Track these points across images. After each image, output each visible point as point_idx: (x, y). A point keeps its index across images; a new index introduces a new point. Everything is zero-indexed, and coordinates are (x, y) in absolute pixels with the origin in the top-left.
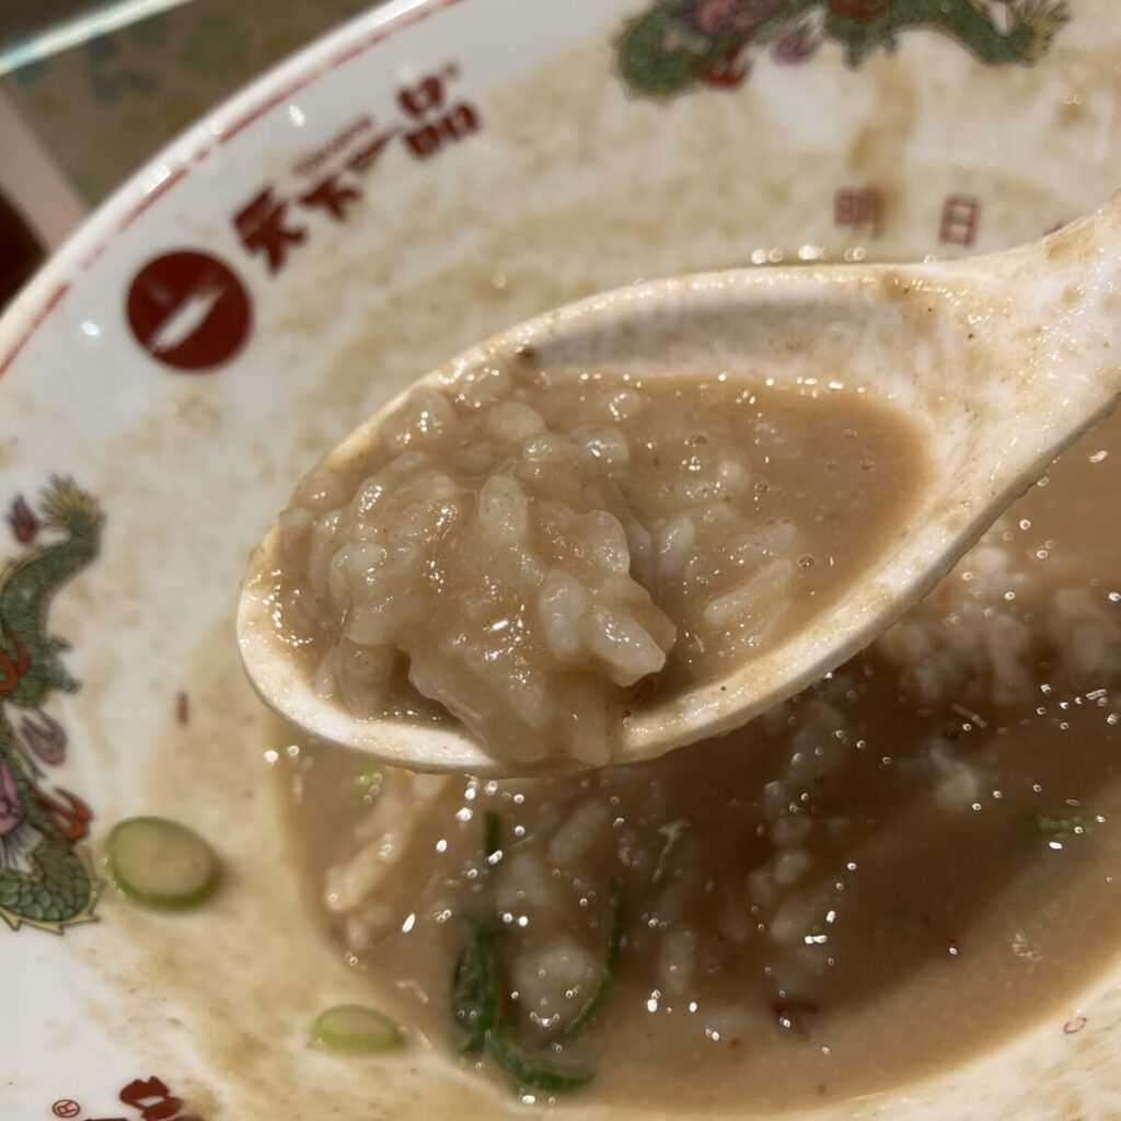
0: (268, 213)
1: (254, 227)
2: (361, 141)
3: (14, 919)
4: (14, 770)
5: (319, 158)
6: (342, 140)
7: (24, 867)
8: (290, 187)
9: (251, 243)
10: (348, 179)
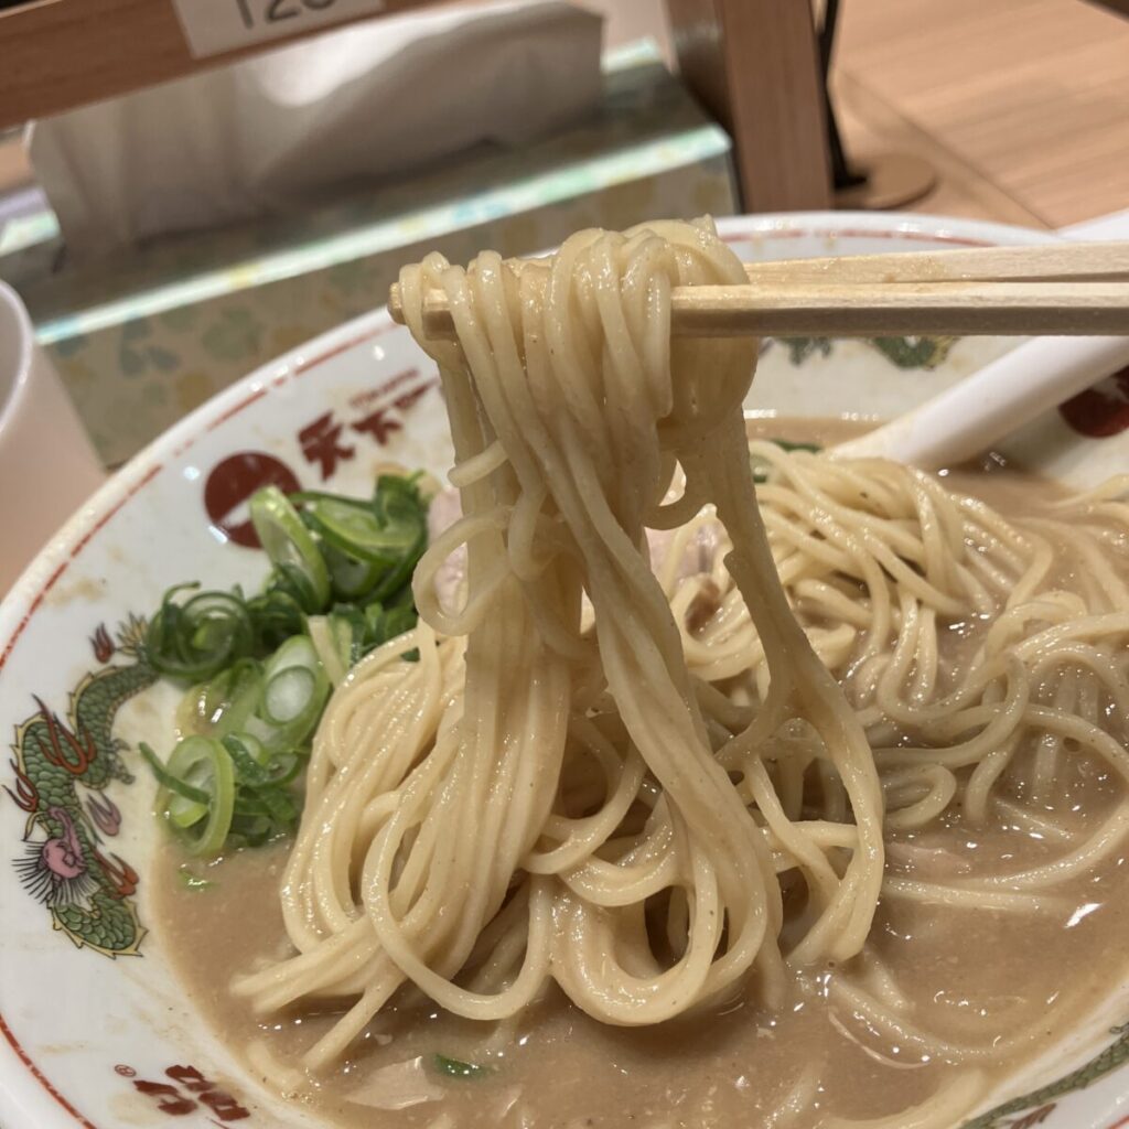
0: (325, 432)
1: (314, 441)
2: (407, 387)
3: (79, 941)
4: (81, 834)
5: (373, 395)
6: (392, 385)
7: (86, 906)
8: (347, 415)
9: (310, 455)
10: (392, 415)
